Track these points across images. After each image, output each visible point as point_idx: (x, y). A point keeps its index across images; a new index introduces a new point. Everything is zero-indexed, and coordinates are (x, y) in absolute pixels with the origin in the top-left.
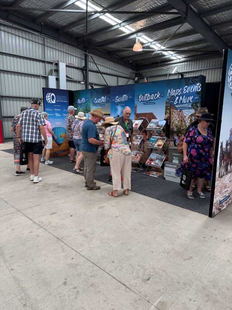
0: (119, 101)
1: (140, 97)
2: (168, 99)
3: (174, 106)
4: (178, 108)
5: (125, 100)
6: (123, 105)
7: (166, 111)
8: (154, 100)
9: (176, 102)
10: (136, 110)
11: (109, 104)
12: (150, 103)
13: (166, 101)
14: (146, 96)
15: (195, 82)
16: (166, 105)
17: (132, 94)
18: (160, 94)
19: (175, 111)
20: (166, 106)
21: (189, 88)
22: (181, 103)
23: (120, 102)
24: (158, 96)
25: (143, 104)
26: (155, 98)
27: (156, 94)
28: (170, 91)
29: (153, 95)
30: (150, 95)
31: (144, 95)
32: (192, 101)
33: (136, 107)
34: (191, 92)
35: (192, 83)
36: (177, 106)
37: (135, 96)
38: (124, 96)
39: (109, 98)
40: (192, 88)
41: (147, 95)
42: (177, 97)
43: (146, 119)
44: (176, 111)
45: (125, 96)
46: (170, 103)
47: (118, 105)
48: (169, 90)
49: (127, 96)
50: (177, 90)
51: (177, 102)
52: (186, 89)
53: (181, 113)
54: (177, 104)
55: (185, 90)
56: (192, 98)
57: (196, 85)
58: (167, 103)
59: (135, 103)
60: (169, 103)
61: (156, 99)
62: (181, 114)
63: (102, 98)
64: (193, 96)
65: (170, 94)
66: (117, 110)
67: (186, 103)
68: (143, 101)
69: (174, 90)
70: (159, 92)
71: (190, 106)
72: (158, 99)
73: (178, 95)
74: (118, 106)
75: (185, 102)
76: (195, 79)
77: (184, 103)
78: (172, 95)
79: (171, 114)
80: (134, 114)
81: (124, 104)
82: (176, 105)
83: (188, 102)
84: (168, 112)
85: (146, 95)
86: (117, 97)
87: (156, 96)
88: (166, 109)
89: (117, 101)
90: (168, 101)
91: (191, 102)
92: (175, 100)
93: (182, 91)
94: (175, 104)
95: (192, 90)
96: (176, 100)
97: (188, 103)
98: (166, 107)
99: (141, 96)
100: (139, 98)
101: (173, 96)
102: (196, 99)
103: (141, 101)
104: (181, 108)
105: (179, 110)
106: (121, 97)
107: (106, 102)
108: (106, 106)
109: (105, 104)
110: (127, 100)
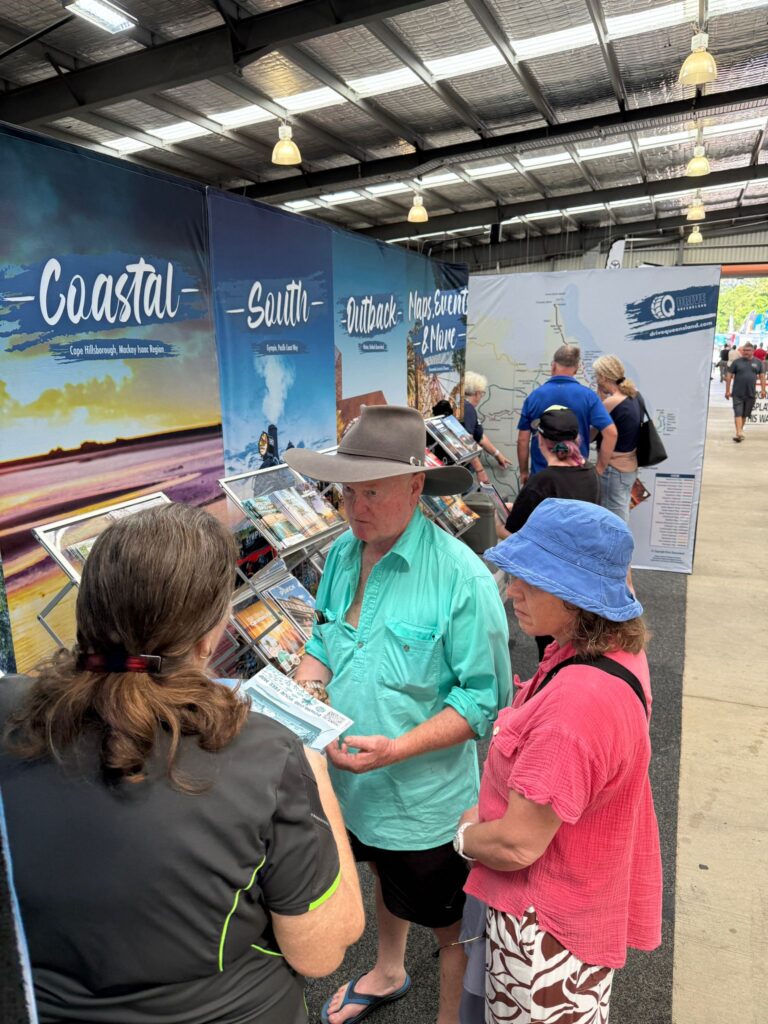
0: (269, 324)
1: (349, 308)
2: (410, 332)
3: (423, 362)
4: (431, 370)
5: (298, 317)
6: (293, 352)
8: (384, 330)
9: (425, 346)
10: (339, 384)
11: (203, 339)
12: (374, 343)
13: (408, 341)
14: (363, 306)
15: (457, 285)
16: (409, 357)
17: (322, 286)
18: (395, 306)
19: (425, 378)
21: (443, 298)
22: (436, 352)
23: (275, 326)
24: (391, 315)
25: (358, 350)
26: (386, 323)
27: (387, 305)
28: (413, 298)
29: (380, 306)
30: (373, 307)
31: (359, 302)
32: (453, 344)
33: (339, 365)
34: (450, 313)
35: (448, 283)
36: (427, 362)
38: (292, 287)
39: (204, 284)
40: (450, 302)
41: (368, 305)
42: (425, 325)
44: (427, 379)
45: (296, 291)
46: (415, 347)
47: (264, 352)
48: (411, 296)
49: (305, 293)
50: (424, 300)
52: (439, 299)
53: (435, 385)
54: (428, 354)
55: (437, 304)
56: (453, 335)
57: (459, 292)
58: (409, 348)
59: (336, 343)
60: (412, 349)
61: (389, 328)
63: (140, 268)
64: (454, 330)
66: (260, 388)
70: (392, 297)
71: (450, 362)
72: (392, 331)
73: (426, 319)
74: (264, 358)
75: (440, 349)
76: (454, 271)
77: (440, 352)
78: (417, 317)
79: (419, 392)
80: (335, 408)
81: (295, 348)
82: (425, 355)
83: (446, 349)
84: (413, 383)
86: (257, 285)
87: (388, 315)
88: (409, 373)
89: (256, 317)
90: (410, 339)
92: (423, 339)
93: (432, 305)
94: (424, 352)
95: (451, 308)
96: (425, 336)
98: (408, 366)
99: (352, 304)
100: (347, 316)
101: (418, 323)
102: (462, 339)
103: (354, 334)
104: (434, 369)
105: (431, 376)
106: (280, 295)
107: (172, 315)
108: (180, 359)
109: (165, 342)
110: (305, 320)
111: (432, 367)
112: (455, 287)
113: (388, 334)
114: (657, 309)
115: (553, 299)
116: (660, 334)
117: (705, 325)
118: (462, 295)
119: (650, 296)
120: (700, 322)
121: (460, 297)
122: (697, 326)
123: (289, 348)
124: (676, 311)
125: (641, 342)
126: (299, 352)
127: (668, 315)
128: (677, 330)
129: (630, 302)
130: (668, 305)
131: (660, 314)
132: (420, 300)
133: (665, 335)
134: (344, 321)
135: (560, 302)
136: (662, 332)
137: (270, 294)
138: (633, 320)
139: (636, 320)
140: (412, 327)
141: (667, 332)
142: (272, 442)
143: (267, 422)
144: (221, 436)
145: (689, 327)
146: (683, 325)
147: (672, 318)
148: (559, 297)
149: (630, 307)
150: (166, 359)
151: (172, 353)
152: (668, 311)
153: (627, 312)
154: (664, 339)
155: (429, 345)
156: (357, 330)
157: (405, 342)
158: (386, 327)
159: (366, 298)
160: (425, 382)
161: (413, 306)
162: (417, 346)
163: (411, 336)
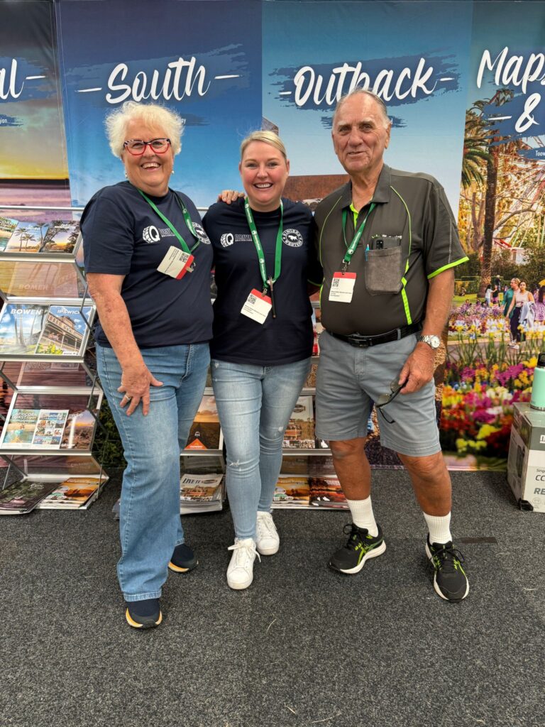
1: (299, 80)
2: (478, 103)
3: (518, 143)
4: (540, 154)
5: (188, 91)
7: (465, 164)
8: (395, 102)
9: (526, 121)
11: (47, 114)
13: (469, 113)
14: (338, 76)
16: (469, 136)
17: (239, 59)
18: (430, 70)
19: (521, 165)
20: (466, 141)
24: (419, 82)
26: (402, 93)
27: (407, 71)
28: (494, 58)
29: (384, 72)
30: (364, 75)
31: (325, 71)
36: (532, 143)
37: (266, 71)
38: (179, 64)
39: (52, 71)
42: (529, 93)
44: (529, 165)
45: (185, 69)
46: (493, 123)
48: (487, 56)
49: (202, 69)
50: (533, 59)
51: (532, 121)
54: (535, 131)
58: (471, 124)
59: (265, 116)
60: (483, 126)
61: (409, 99)
65: (489, 74)
68: (324, 106)
69: (514, 59)
70: (422, 62)
72: (421, 101)
73: (537, 82)
78: (506, 82)
79: (499, 184)
82: (526, 134)
84: (482, 169)
85: (345, 69)
86: (122, 66)
87: (408, 83)
88: (468, 156)
90: (478, 112)
92: (523, 111)
94: (521, 129)
96: (529, 108)
98: (465, 148)
99: (307, 75)
100: (293, 88)
101: (511, 89)
103: (310, 104)
106: (156, 74)
107: (16, 96)
108: (24, 128)
109: (8, 116)
110: (201, 94)
113: (405, 106)
132: (516, 58)
134: (289, 94)
140: (489, 95)
144: (68, 188)
150: (8, 127)
151: (15, 123)
156: (317, 103)
157: (461, 116)
158: (401, 97)
159: (346, 65)
160: (521, 170)
161: (491, 68)
162: (500, 121)
163: (480, 108)
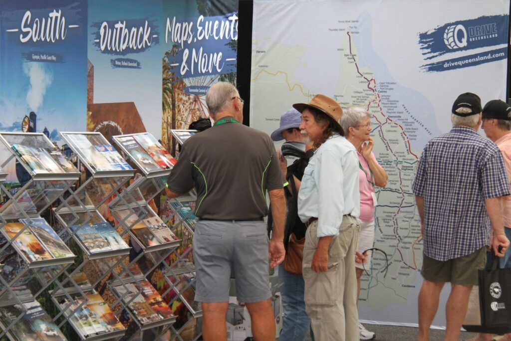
0: (35, 40)
1: (102, 31)
2: (167, 53)
3: (182, 82)
4: (191, 90)
5: (57, 36)
6: (52, 61)
7: (163, 96)
8: (138, 50)
9: (184, 67)
10: (90, 90)
12: (127, 60)
13: (164, 61)
14: (117, 29)
15: (225, 11)
16: (165, 76)
18: (149, 29)
19: (184, 98)
20: (164, 79)
21: (207, 23)
22: (197, 74)
23: (39, 41)
24: (146, 38)
25: (110, 64)
26: (140, 44)
27: (141, 29)
28: (171, 23)
29: (133, 29)
30: (127, 30)
31: (112, 26)
32: (219, 68)
33: (91, 76)
34: (216, 38)
35: (214, 9)
36: (187, 82)
37: (89, 24)
38: (53, 14)
40: (215, 28)
41: (121, 29)
42: (184, 48)
43: (119, 127)
44: (187, 98)
45: (56, 17)
46: (172, 67)
47: (30, 59)
48: (168, 21)
49: (63, 19)
50: (184, 25)
51: (186, 67)
52: (202, 24)
53: (197, 107)
54: (188, 75)
55: (200, 29)
56: (219, 59)
57: (227, 18)
58: (165, 68)
59: (88, 57)
60: (169, 69)
61: (142, 49)
62: (199, 110)
64: (220, 54)
65: (170, 34)
66: (26, 84)
67: (207, 73)
68: (111, 52)
70: (146, 23)
72: (147, 50)
73: (186, 41)
75: (204, 71)
77: (202, 74)
78: (176, 40)
79: (176, 110)
80: (86, 109)
81: (54, 58)
82: (185, 76)
83: (210, 72)
84: (170, 100)
85: (119, 25)
86: (28, 13)
87: (142, 38)
88: (164, 90)
89: (26, 34)
90: (166, 59)
91: (219, 71)
92: (182, 61)
93: (194, 29)
94: (183, 73)
95: (218, 33)
96: (185, 58)
97: (212, 74)
98: (164, 84)
99: (105, 27)
100: (100, 37)
101: (176, 45)
102: (230, 64)
103: (106, 51)
104: (196, 91)
105: (192, 96)
106: (44, 20)
110: (63, 38)
111: (192, 87)
112: (222, 13)
113: (141, 54)
114: (449, 39)
115: (346, 26)
116: (453, 65)
117: (497, 55)
118: (231, 21)
119: (442, 25)
120: (492, 52)
121: (227, 23)
122: (489, 57)
123: (49, 58)
124: (468, 41)
125: (435, 73)
126: (57, 61)
127: (461, 45)
128: (470, 61)
129: (423, 31)
130: (460, 35)
131: (453, 44)
132: (178, 25)
133: (459, 67)
134: (98, 41)
135: (354, 30)
136: (456, 64)
137: (37, 19)
138: (426, 51)
139: (429, 50)
140: (169, 49)
141: (460, 63)
142: (32, 124)
143: (29, 109)
145: (482, 58)
146: (475, 56)
147: (465, 48)
148: (352, 24)
149: (423, 36)
152: (461, 42)
153: (420, 42)
154: (458, 70)
155: (189, 66)
156: (109, 49)
157: (161, 62)
158: (140, 47)
159: (120, 22)
160: (184, 101)
161: (170, 30)
162: (175, 66)
163: (168, 57)
